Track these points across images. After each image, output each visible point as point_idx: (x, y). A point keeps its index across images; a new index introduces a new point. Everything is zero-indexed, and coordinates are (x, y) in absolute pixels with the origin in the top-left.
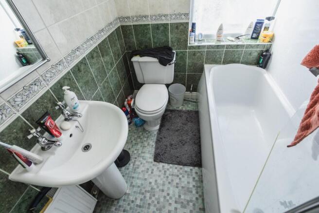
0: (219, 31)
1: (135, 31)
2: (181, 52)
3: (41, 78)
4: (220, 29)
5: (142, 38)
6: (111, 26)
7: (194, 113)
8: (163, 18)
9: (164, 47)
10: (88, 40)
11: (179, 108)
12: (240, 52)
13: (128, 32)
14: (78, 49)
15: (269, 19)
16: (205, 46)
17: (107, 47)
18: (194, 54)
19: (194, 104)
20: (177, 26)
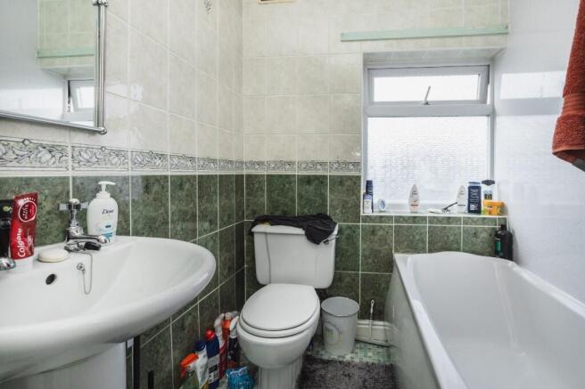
0: (411, 197)
1: (269, 184)
2: (349, 227)
3: (69, 150)
4: (414, 193)
5: (279, 198)
6: (230, 166)
7: (381, 370)
8: (319, 167)
9: (319, 214)
10: (184, 157)
11: (344, 357)
12: (457, 231)
13: (257, 186)
14: (162, 156)
15: (488, 183)
16: (392, 217)
17: (213, 189)
18: (373, 232)
19: (380, 350)
20: (341, 181)
